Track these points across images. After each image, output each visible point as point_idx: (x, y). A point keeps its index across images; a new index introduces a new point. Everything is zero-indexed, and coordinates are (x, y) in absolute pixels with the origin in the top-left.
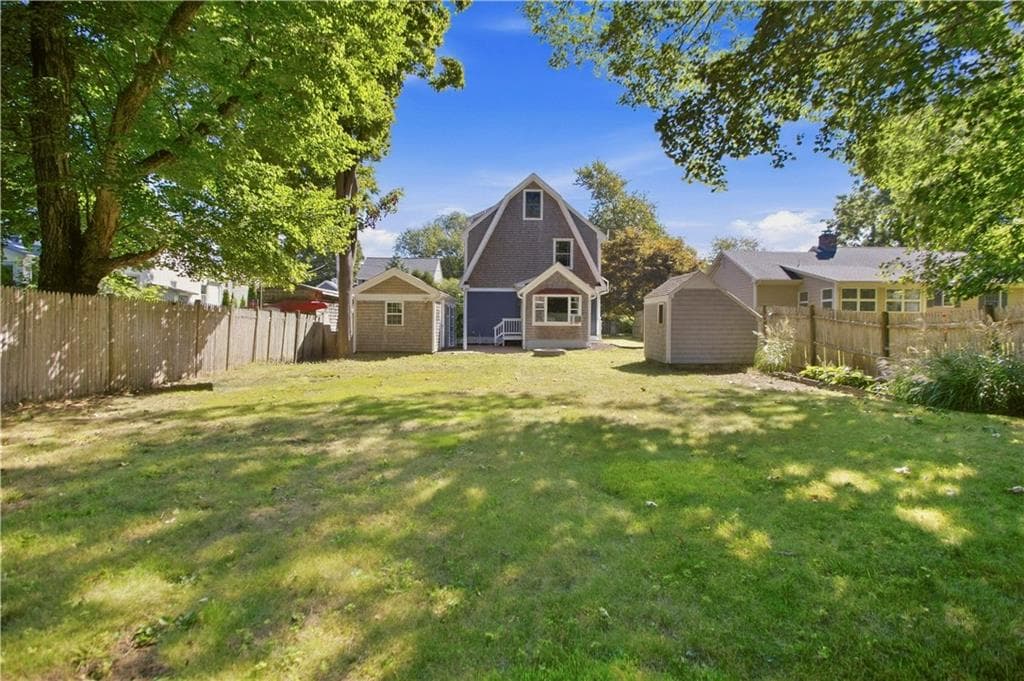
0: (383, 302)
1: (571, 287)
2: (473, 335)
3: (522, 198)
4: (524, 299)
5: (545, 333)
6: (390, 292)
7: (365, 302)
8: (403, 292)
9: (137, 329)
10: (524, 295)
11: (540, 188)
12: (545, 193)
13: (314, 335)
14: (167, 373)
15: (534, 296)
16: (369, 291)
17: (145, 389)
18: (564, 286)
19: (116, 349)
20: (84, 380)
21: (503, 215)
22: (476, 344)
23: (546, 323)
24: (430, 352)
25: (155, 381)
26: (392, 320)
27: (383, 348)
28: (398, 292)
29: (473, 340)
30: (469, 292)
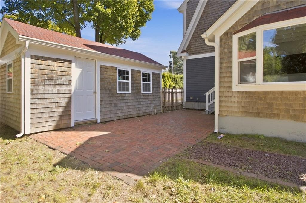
2: (191, 101)
22: (195, 109)
29: (191, 105)
30: (187, 61)
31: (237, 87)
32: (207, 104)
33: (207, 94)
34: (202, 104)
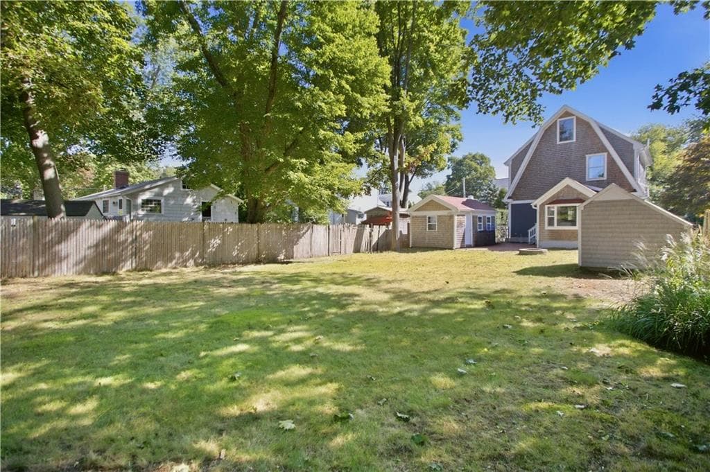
0: (425, 217)
1: (580, 197)
2: (515, 236)
3: (556, 127)
4: (538, 208)
5: (556, 235)
6: (430, 210)
7: (416, 217)
8: (436, 210)
9: (271, 237)
10: (538, 206)
11: (573, 115)
12: (578, 119)
13: (386, 236)
14: (285, 255)
15: (546, 206)
16: (417, 210)
17: (274, 261)
18: (575, 197)
19: (261, 244)
20: (247, 256)
21: (540, 143)
22: (519, 243)
23: (556, 227)
24: (451, 249)
25: (279, 258)
26: (431, 227)
27: (426, 245)
28: (434, 210)
29: (515, 239)
30: (512, 205)
31: (547, 228)
32: (530, 238)
33: (529, 231)
34: (526, 238)
